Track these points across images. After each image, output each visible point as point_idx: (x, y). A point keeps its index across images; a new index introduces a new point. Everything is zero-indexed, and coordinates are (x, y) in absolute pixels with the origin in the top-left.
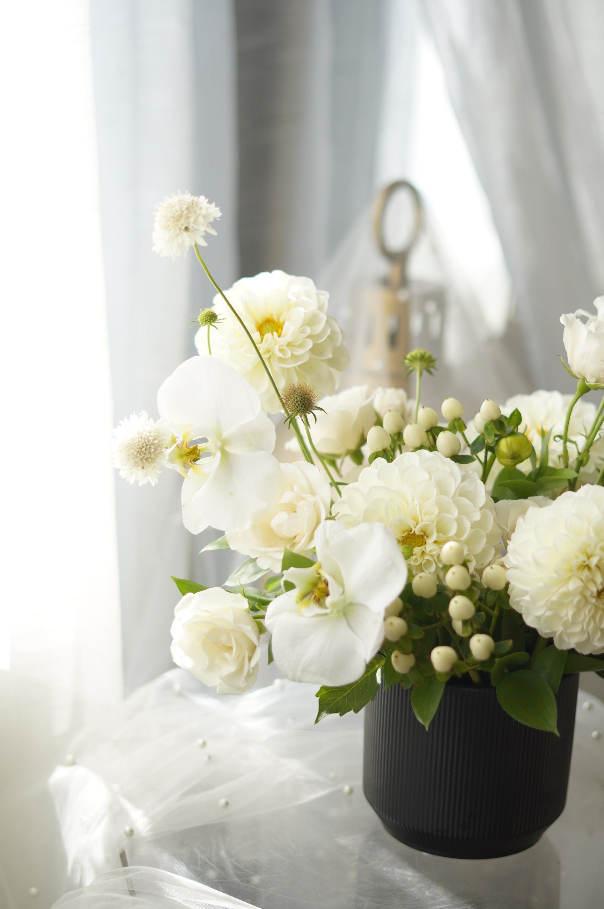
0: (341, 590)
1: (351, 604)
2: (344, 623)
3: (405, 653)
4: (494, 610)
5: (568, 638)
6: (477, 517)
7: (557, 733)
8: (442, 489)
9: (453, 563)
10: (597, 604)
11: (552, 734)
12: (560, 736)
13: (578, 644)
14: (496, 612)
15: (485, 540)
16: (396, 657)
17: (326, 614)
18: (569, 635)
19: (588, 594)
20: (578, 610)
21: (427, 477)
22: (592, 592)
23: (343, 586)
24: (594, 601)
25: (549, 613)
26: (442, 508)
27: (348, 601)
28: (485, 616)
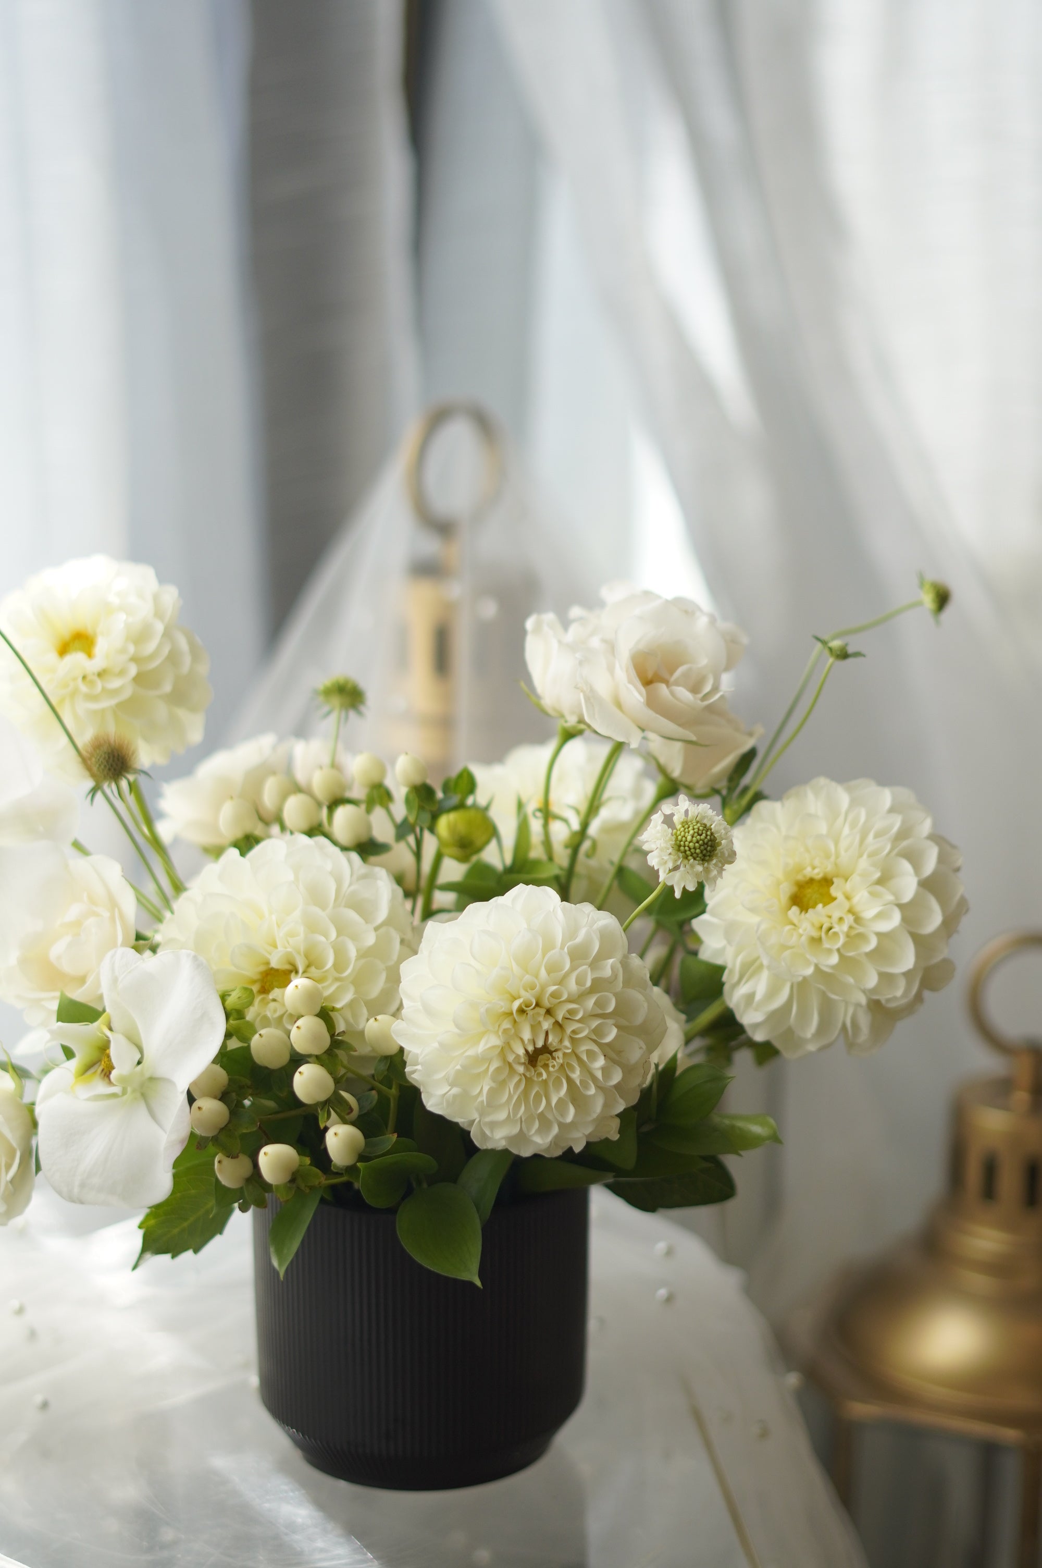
0: (138, 1056)
1: (152, 1079)
2: (142, 1112)
3: (232, 1155)
4: (390, 1088)
5: (492, 1132)
6: (370, 939)
7: (478, 1283)
8: (315, 896)
9: (303, 1012)
10: (528, 1075)
11: (471, 1284)
12: (482, 1288)
13: (510, 1139)
14: (393, 1092)
15: (383, 976)
16: (219, 1162)
17: (114, 1095)
18: (493, 1125)
19: (511, 1058)
20: (501, 1085)
21: (291, 877)
22: (518, 1056)
23: (141, 1051)
24: (521, 1069)
25: (455, 1090)
26: (312, 926)
27: (147, 1075)
28: (376, 1097)
